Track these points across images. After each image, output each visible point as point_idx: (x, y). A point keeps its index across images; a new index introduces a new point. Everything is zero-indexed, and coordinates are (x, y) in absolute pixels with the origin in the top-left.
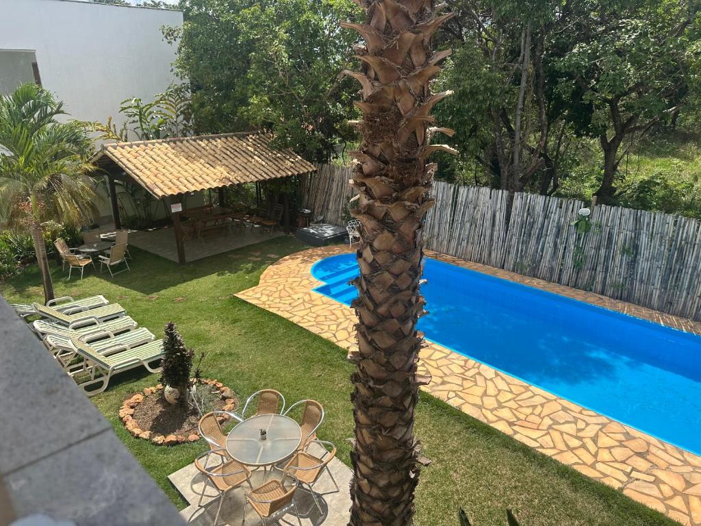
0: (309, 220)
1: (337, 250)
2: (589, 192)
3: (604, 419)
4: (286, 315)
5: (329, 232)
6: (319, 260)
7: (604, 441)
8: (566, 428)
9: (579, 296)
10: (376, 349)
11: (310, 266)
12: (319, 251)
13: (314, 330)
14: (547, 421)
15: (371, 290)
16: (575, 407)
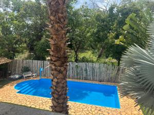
0: (10, 74)
1: (21, 81)
2: (74, 60)
3: (91, 105)
4: (9, 102)
5: (17, 76)
6: (16, 84)
7: (93, 110)
8: (85, 110)
9: (78, 81)
10: (59, 103)
11: (14, 86)
12: (15, 82)
13: (19, 104)
14: (81, 109)
15: (57, 89)
16: (85, 104)
